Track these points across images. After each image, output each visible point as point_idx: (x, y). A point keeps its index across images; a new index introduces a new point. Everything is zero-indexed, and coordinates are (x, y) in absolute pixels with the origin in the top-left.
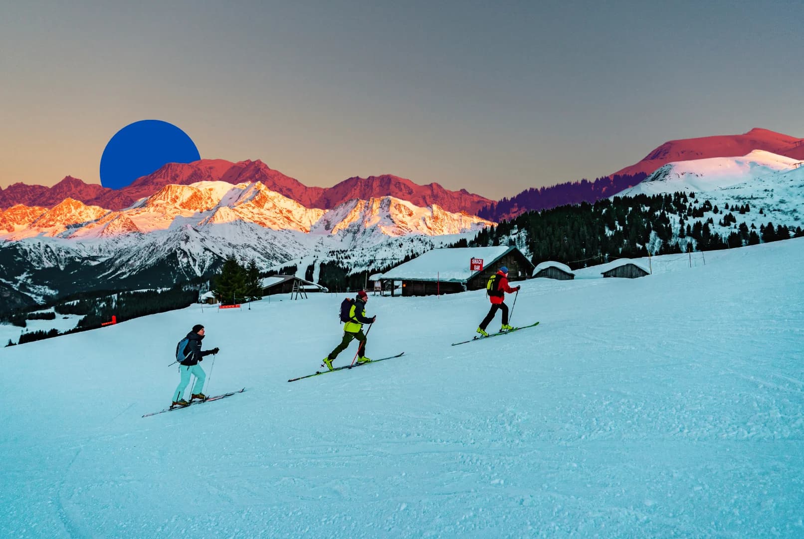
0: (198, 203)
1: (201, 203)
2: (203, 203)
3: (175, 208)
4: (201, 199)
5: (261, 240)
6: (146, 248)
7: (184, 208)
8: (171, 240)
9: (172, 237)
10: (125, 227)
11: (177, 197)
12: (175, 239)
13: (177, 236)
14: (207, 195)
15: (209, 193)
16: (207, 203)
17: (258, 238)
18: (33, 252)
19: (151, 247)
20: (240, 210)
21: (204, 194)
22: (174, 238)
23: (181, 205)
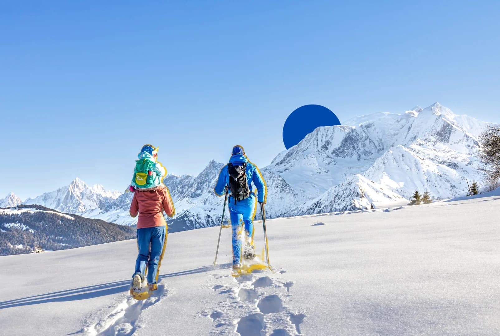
0: (354, 147)
1: (357, 147)
2: (360, 147)
3: (328, 157)
4: (356, 141)
5: (455, 189)
6: (310, 211)
7: (337, 155)
8: (339, 198)
9: (340, 194)
10: (277, 187)
11: (328, 143)
12: (346, 195)
13: (348, 191)
14: (364, 134)
15: (366, 131)
16: (364, 145)
17: (451, 186)
18: (198, 223)
19: (316, 209)
20: (418, 148)
21: (359, 133)
22: (344, 193)
23: (334, 152)
